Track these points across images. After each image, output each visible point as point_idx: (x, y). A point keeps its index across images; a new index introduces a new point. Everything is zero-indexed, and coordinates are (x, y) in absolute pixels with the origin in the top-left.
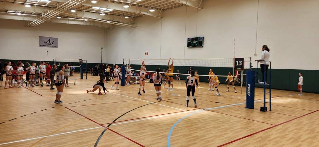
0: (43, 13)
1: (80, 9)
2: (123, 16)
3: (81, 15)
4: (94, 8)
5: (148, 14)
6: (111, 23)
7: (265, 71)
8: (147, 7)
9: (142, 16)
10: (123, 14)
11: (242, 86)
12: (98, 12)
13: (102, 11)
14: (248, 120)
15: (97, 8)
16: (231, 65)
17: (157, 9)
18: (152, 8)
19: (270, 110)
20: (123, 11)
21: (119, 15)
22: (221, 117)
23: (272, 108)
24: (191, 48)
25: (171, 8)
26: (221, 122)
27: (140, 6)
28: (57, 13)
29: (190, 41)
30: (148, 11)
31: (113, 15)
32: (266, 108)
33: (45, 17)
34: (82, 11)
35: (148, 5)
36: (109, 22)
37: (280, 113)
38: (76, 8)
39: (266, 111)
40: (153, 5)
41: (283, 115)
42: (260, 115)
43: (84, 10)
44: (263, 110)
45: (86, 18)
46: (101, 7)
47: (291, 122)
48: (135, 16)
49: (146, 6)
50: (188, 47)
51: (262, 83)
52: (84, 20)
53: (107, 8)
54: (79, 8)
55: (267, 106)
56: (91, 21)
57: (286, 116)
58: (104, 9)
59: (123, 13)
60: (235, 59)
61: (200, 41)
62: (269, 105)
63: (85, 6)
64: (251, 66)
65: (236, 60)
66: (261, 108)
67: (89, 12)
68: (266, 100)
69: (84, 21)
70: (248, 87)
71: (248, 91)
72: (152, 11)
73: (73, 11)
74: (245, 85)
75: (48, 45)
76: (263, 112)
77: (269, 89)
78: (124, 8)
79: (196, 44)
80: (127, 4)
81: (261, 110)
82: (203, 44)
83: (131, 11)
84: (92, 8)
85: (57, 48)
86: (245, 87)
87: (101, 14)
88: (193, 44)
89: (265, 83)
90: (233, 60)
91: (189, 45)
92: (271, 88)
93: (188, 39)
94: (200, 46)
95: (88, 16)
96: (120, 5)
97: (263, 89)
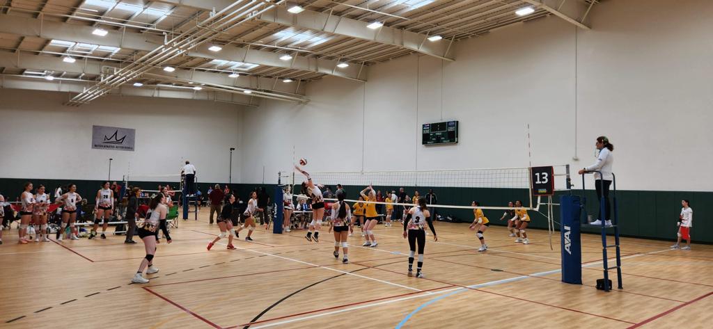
0: (102, 75)
1: (184, 65)
2: (279, 78)
3: (185, 77)
4: (216, 61)
5: (335, 74)
6: (253, 95)
7: (603, 196)
8: (331, 58)
9: (320, 77)
10: (280, 74)
11: (552, 230)
12: (225, 72)
13: (232, 68)
14: (570, 313)
15: (223, 63)
16: (524, 183)
17: (355, 62)
18: (343, 60)
19: (620, 286)
20: (279, 69)
21: (270, 77)
22: (505, 306)
23: (623, 282)
24: (430, 145)
25: (385, 60)
26: (508, 318)
27: (316, 55)
28: (133, 74)
29: (428, 132)
30: (333, 68)
31: (256, 76)
32: (610, 281)
33: (107, 82)
34: (189, 69)
35: (333, 54)
36: (248, 92)
37: (644, 293)
38: (175, 62)
39: (611, 289)
40: (345, 54)
41: (651, 298)
42: (596, 299)
43: (194, 66)
44: (603, 286)
45: (199, 85)
46: (230, 61)
47: (671, 314)
48: (305, 78)
49: (329, 55)
50: (423, 143)
51: (598, 222)
52: (194, 88)
53: (243, 62)
54: (182, 62)
55: (613, 276)
56: (208, 90)
57: (658, 301)
58: (236, 65)
59: (279, 72)
60: (533, 168)
61: (451, 129)
62: (617, 274)
63: (196, 58)
64: (569, 185)
65: (534, 170)
66: (599, 281)
67: (204, 71)
68: (608, 261)
69: (193, 90)
70: (566, 234)
71: (566, 242)
72: (343, 66)
73: (169, 69)
74: (558, 229)
75: (112, 145)
76: (603, 291)
77: (614, 238)
78: (282, 61)
79: (443, 136)
80: (289, 52)
81: (598, 287)
82: (457, 137)
83: (295, 67)
84: (211, 62)
85: (132, 152)
86: (557, 232)
87: (231, 76)
88: (434, 137)
89: (603, 223)
90: (528, 171)
91: (426, 139)
92: (617, 234)
93: (424, 126)
94: (451, 141)
95: (201, 81)
96: (272, 53)
97: (600, 236)
